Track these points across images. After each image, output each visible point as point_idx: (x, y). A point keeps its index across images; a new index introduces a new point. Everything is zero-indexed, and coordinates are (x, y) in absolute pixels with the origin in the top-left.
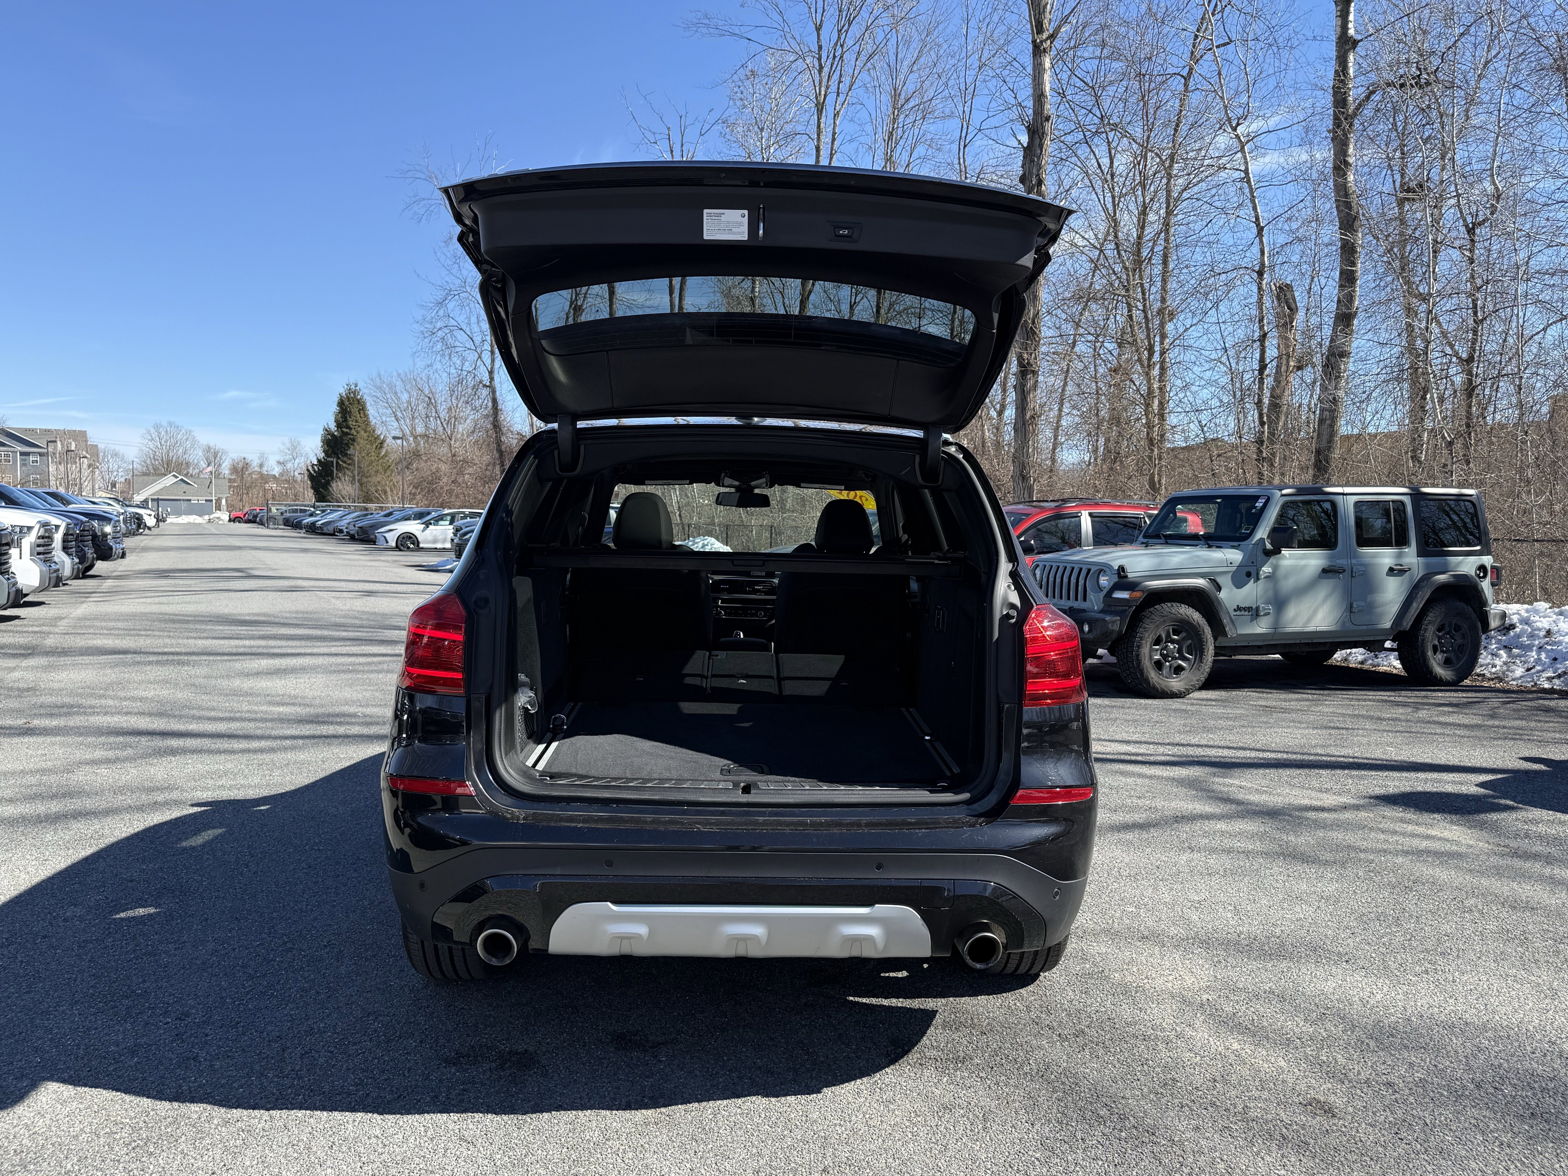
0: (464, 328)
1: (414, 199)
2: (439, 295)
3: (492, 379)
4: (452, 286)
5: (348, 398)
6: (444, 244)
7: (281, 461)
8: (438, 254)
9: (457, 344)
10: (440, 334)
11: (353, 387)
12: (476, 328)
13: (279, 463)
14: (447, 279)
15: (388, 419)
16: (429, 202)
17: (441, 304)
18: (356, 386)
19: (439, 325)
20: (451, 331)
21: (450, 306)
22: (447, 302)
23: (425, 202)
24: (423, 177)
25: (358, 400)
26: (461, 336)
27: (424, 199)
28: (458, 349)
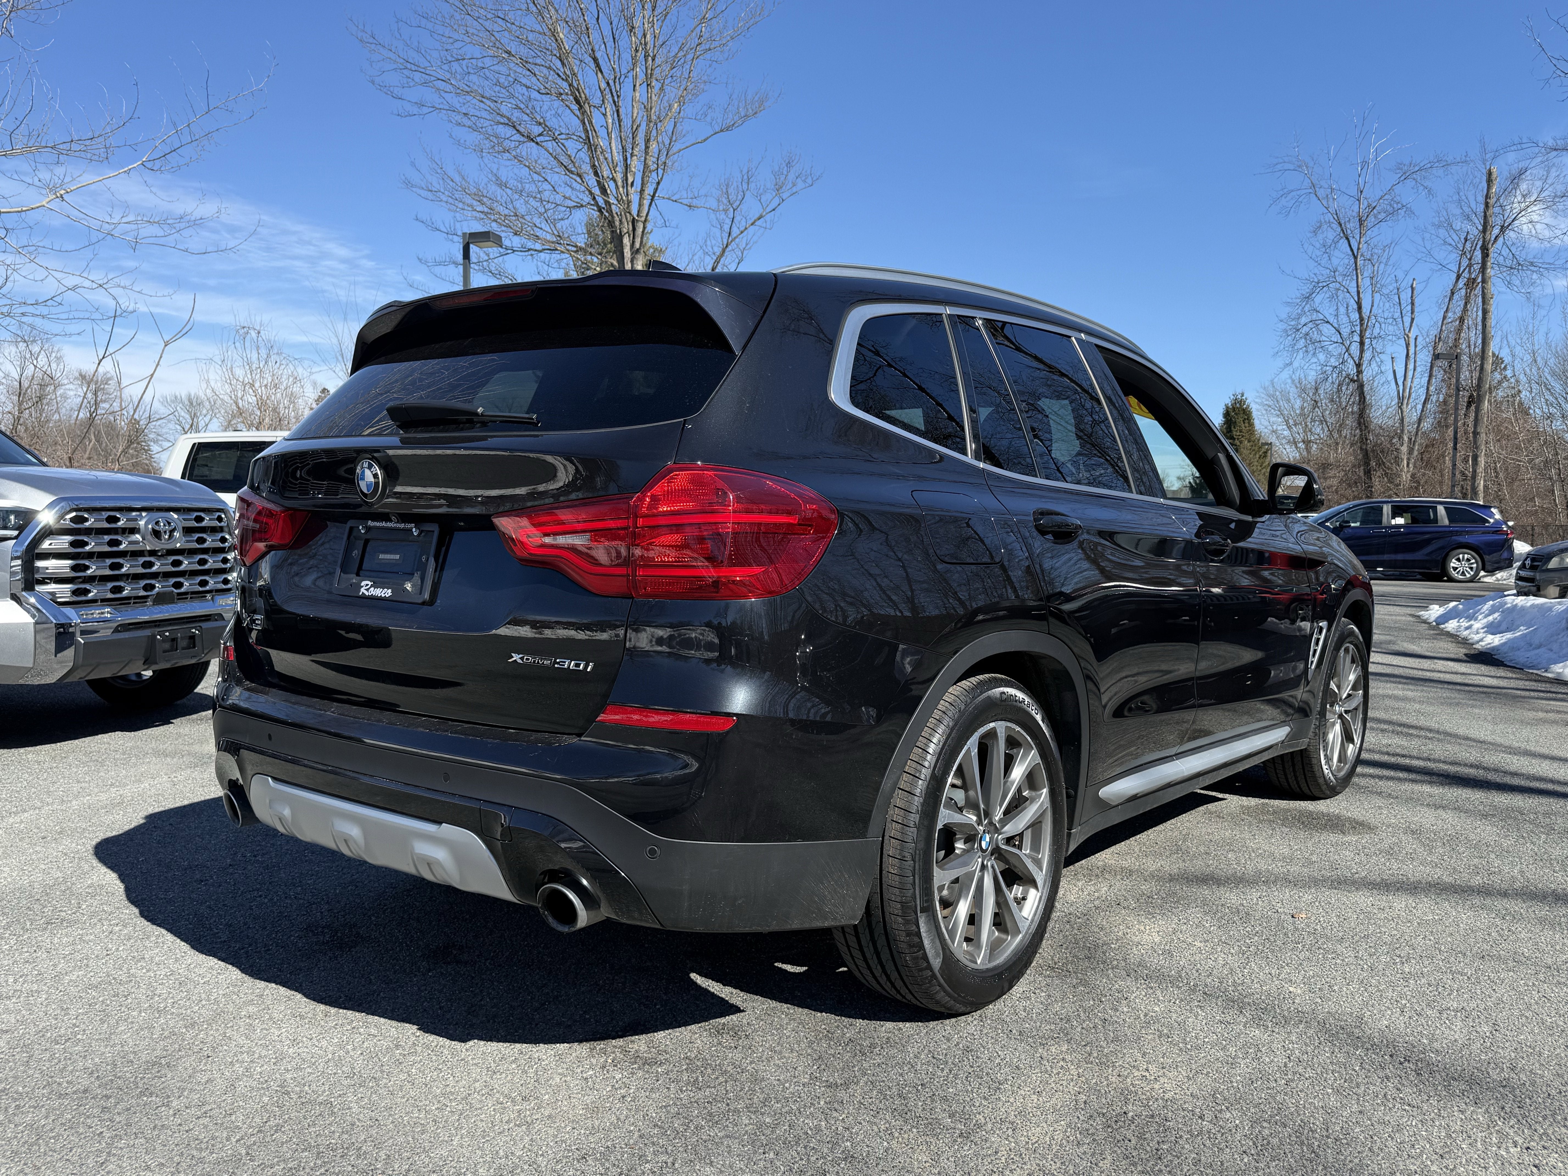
0: (1331, 321)
1: (1281, 193)
2: (1306, 289)
3: (1359, 372)
4: (1320, 278)
5: (1234, 409)
6: (1311, 235)
7: (1182, 476)
8: (1306, 246)
9: (1324, 338)
10: (1305, 330)
11: (1239, 396)
12: (1344, 319)
13: (1179, 478)
14: (1316, 271)
15: (1279, 428)
16: (1298, 193)
17: (1308, 298)
18: (1243, 395)
19: (1303, 320)
20: (1317, 325)
21: (1318, 299)
22: (1314, 295)
23: (1293, 194)
24: (1292, 167)
25: (1244, 410)
26: (1327, 329)
27: (1293, 191)
28: (1323, 344)
